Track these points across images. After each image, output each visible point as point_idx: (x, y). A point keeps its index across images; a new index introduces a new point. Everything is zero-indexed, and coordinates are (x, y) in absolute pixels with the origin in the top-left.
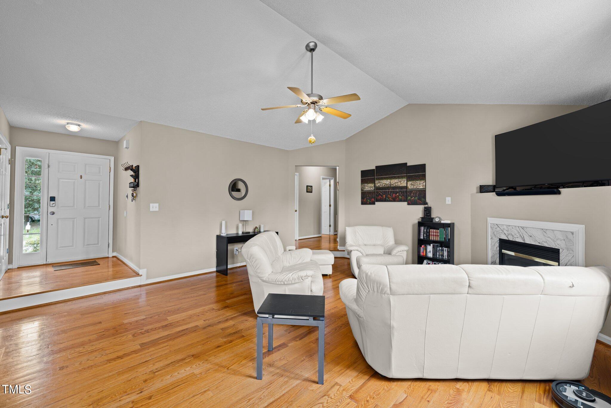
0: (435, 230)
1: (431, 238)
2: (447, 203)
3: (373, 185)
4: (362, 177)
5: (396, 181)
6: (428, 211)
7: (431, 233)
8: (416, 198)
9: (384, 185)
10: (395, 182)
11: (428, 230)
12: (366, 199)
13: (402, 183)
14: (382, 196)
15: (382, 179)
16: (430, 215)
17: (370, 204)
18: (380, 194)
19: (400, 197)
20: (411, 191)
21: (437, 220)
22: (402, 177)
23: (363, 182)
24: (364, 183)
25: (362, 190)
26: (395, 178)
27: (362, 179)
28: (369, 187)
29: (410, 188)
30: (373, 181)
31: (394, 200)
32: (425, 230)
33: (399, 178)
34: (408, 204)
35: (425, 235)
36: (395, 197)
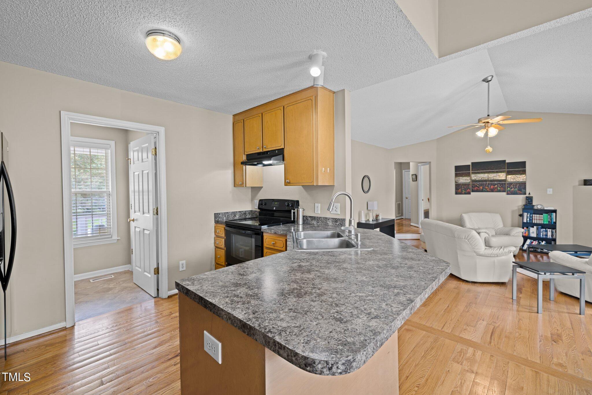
0: (538, 215)
1: (533, 222)
2: (548, 193)
3: (469, 178)
4: (456, 171)
5: (495, 174)
6: (529, 200)
7: (534, 218)
8: (516, 189)
9: (481, 178)
10: (492, 176)
11: (531, 215)
12: (462, 190)
13: (502, 176)
14: (479, 187)
15: (479, 173)
16: (532, 203)
17: (465, 194)
18: (476, 186)
19: (499, 188)
20: (511, 184)
21: (539, 207)
22: (501, 172)
23: (457, 175)
24: (458, 177)
25: (456, 182)
26: (493, 172)
27: (455, 173)
28: (463, 180)
29: (509, 181)
30: (468, 175)
31: (492, 191)
32: (529, 215)
33: (497, 172)
34: (508, 194)
35: (528, 219)
36: (493, 188)
